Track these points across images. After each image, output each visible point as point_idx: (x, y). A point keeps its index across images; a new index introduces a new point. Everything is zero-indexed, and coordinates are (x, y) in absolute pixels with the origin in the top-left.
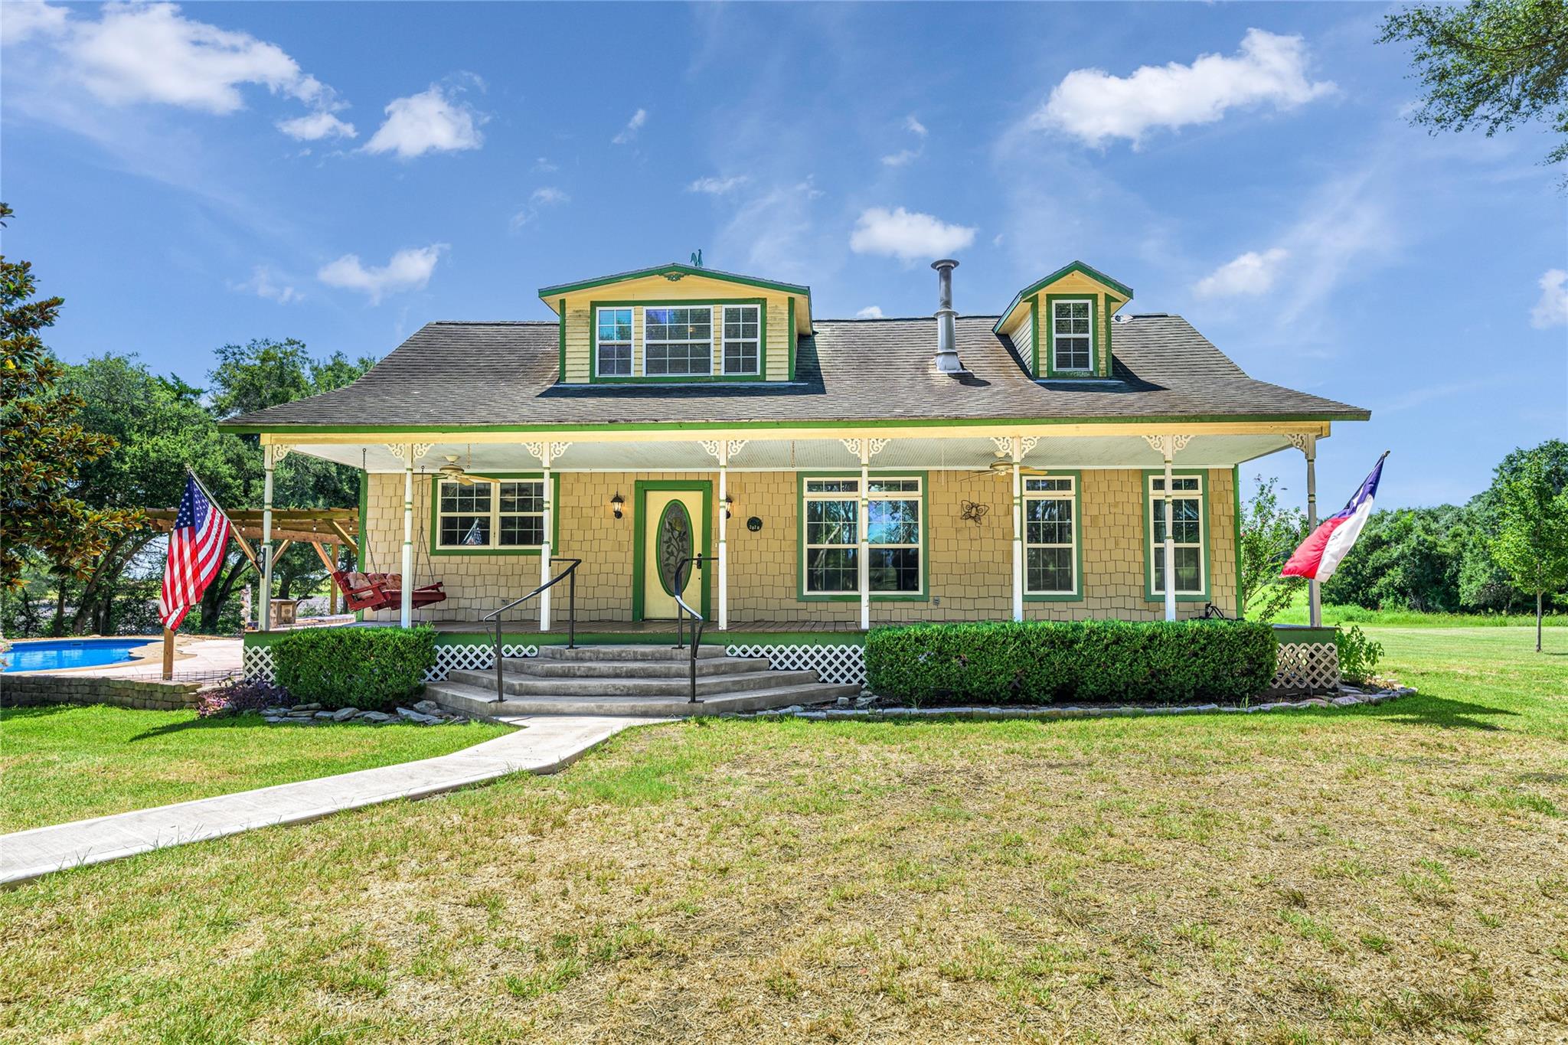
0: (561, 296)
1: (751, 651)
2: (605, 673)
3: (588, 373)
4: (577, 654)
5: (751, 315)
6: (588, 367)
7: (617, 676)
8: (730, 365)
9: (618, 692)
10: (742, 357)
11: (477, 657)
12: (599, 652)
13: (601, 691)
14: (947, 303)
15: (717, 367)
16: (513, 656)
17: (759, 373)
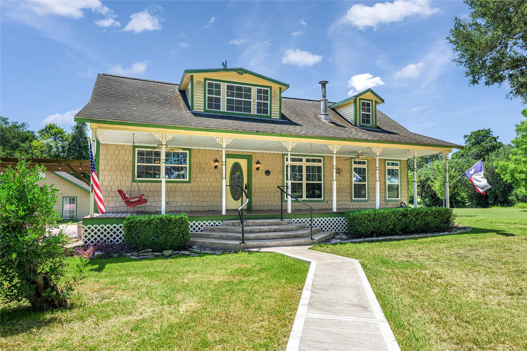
0: (192, 74)
1: (300, 221)
2: (266, 231)
3: (203, 108)
4: (247, 223)
5: (266, 92)
6: (203, 105)
7: (270, 231)
8: (259, 111)
9: (279, 237)
10: (263, 108)
11: (197, 226)
12: (255, 223)
13: (273, 237)
14: (324, 96)
15: (254, 111)
16: (212, 225)
17: (269, 115)
